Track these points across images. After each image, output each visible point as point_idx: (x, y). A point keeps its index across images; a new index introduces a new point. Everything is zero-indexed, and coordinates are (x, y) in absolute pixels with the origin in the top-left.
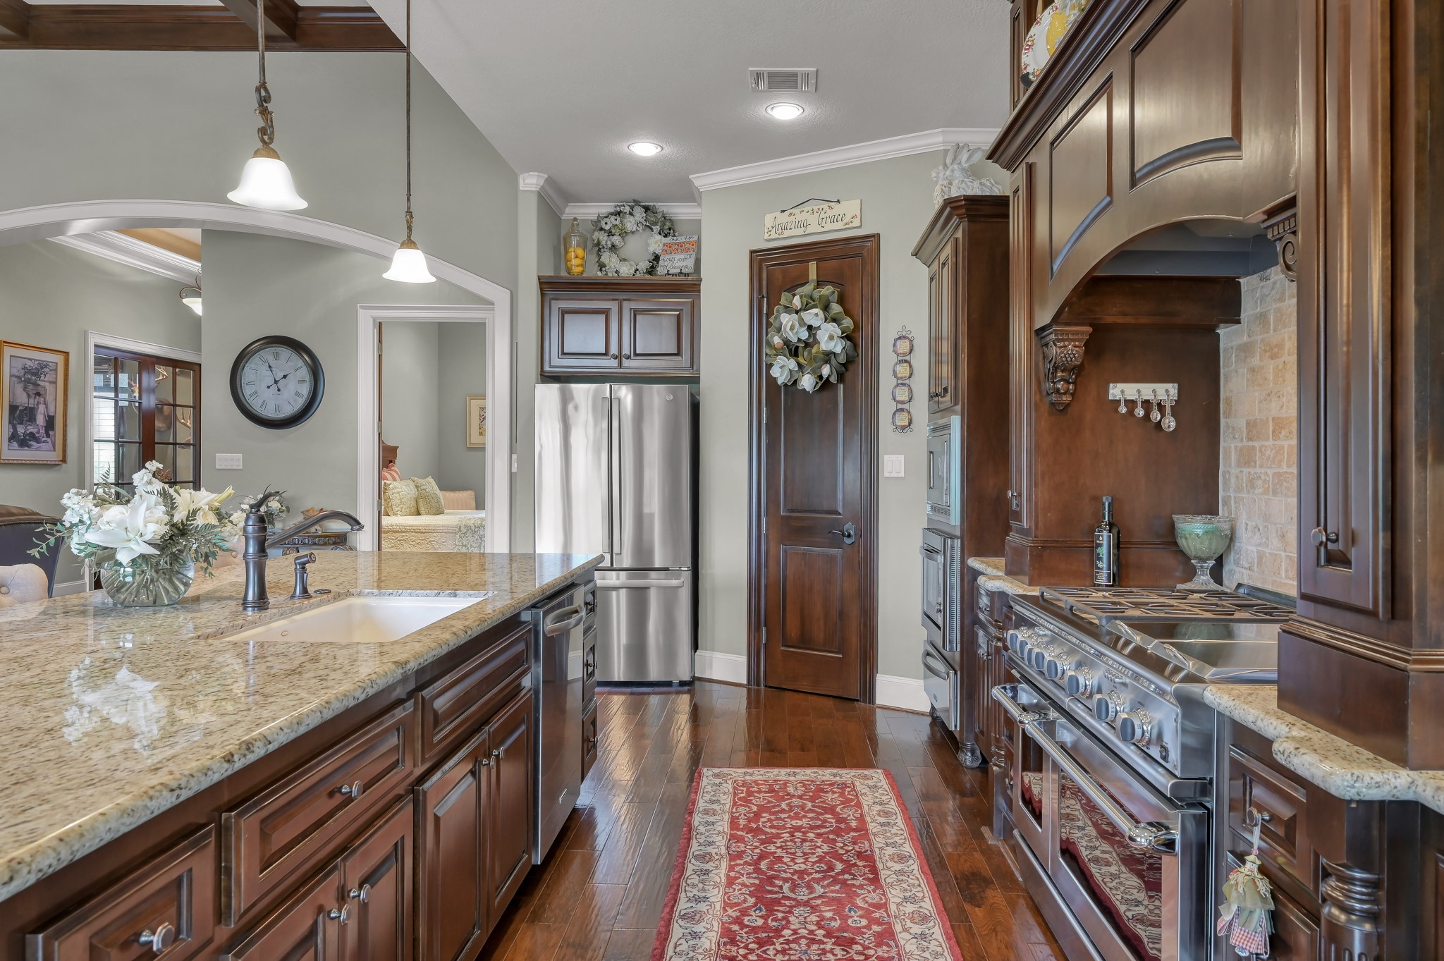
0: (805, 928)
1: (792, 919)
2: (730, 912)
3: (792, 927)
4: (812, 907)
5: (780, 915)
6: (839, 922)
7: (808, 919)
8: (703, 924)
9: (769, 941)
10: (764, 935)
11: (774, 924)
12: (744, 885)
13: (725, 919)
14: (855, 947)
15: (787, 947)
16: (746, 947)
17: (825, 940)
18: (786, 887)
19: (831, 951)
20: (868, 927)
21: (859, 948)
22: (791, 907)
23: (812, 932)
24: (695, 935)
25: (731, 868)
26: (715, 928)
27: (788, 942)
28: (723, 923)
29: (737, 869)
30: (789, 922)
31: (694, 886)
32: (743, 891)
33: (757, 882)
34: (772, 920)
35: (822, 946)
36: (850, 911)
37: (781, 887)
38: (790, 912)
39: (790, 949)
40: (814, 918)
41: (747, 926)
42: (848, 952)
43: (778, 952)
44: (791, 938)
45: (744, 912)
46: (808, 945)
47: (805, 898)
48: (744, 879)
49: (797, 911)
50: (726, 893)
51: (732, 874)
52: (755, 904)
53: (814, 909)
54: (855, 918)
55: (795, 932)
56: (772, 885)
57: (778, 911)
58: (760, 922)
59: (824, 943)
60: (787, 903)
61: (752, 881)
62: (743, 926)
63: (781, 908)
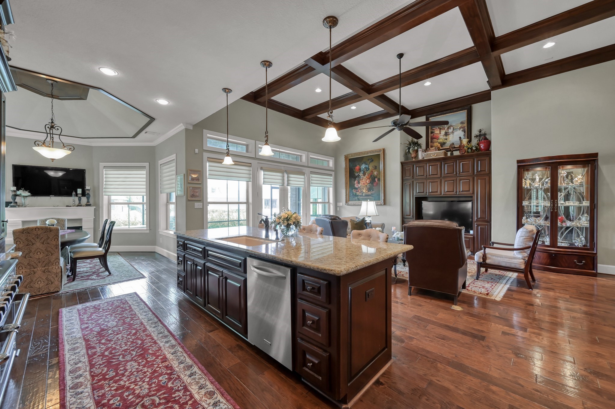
0: (140, 385)
1: (147, 386)
2: (175, 376)
3: (146, 383)
4: (140, 396)
5: (153, 385)
6: (124, 396)
7: (140, 390)
8: (182, 367)
9: (153, 373)
10: (156, 375)
11: (154, 381)
12: (179, 391)
13: (175, 373)
14: (115, 388)
15: (145, 375)
16: (160, 367)
17: (129, 385)
18: (157, 401)
19: (125, 382)
20: (109, 400)
21: (113, 389)
22: (150, 391)
23: (136, 385)
24: (181, 363)
25: (192, 397)
26: (176, 368)
27: (145, 377)
28: (175, 371)
29: (188, 398)
30: (148, 384)
31: (200, 379)
32: (176, 387)
33: (173, 396)
34: (156, 382)
35: (130, 382)
36: (120, 404)
37: (160, 399)
38: (149, 389)
39: (143, 375)
40: (137, 392)
41: (164, 374)
42: (118, 385)
43: (147, 371)
44: (144, 379)
45: (170, 379)
46: (136, 379)
47: (145, 399)
48: (181, 394)
49: (147, 391)
50: (183, 383)
51: (188, 393)
52: (167, 385)
53: (138, 396)
54: (116, 402)
55: (144, 382)
56: (165, 398)
57: (155, 387)
58: (160, 378)
59: (129, 383)
60: (153, 393)
61: (176, 395)
62: (166, 374)
63: (155, 388)
